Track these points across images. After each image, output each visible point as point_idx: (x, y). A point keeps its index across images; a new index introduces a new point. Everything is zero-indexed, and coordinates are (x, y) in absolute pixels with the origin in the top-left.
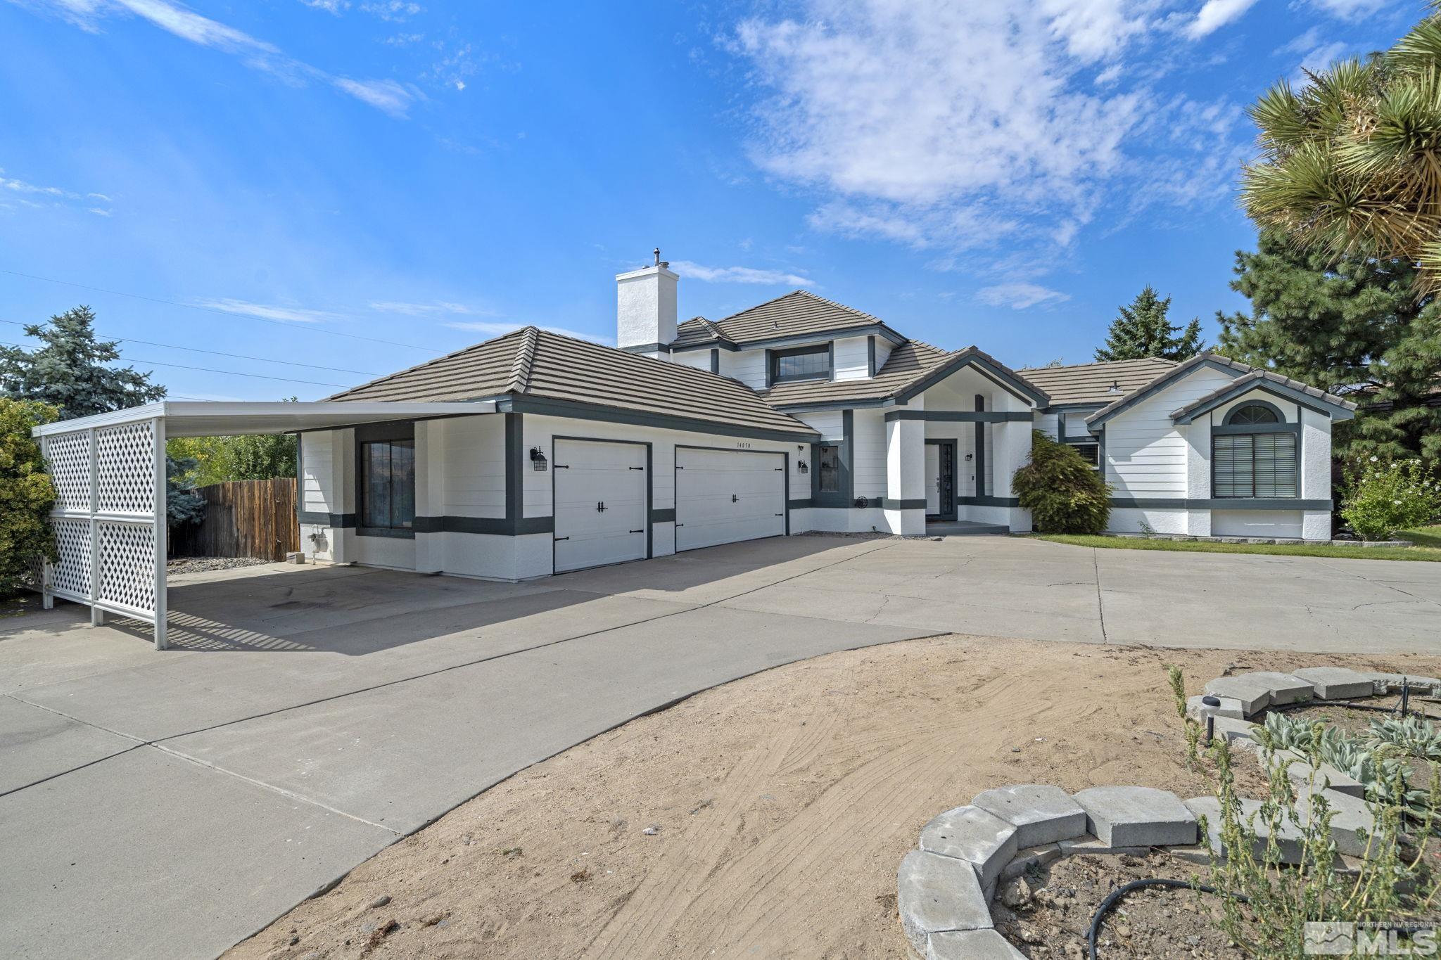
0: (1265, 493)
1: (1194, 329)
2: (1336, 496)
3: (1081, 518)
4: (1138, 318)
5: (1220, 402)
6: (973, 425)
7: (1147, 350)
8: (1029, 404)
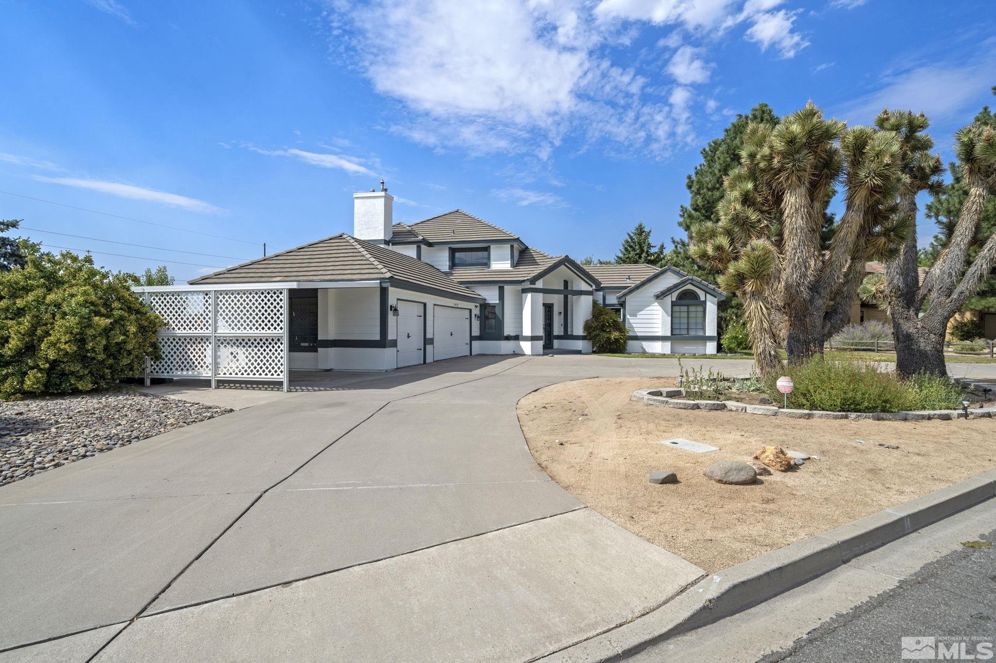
0: (692, 333)
1: (662, 247)
2: (719, 334)
3: (616, 345)
4: (636, 240)
5: (675, 289)
6: (562, 296)
7: (640, 257)
8: (592, 286)
